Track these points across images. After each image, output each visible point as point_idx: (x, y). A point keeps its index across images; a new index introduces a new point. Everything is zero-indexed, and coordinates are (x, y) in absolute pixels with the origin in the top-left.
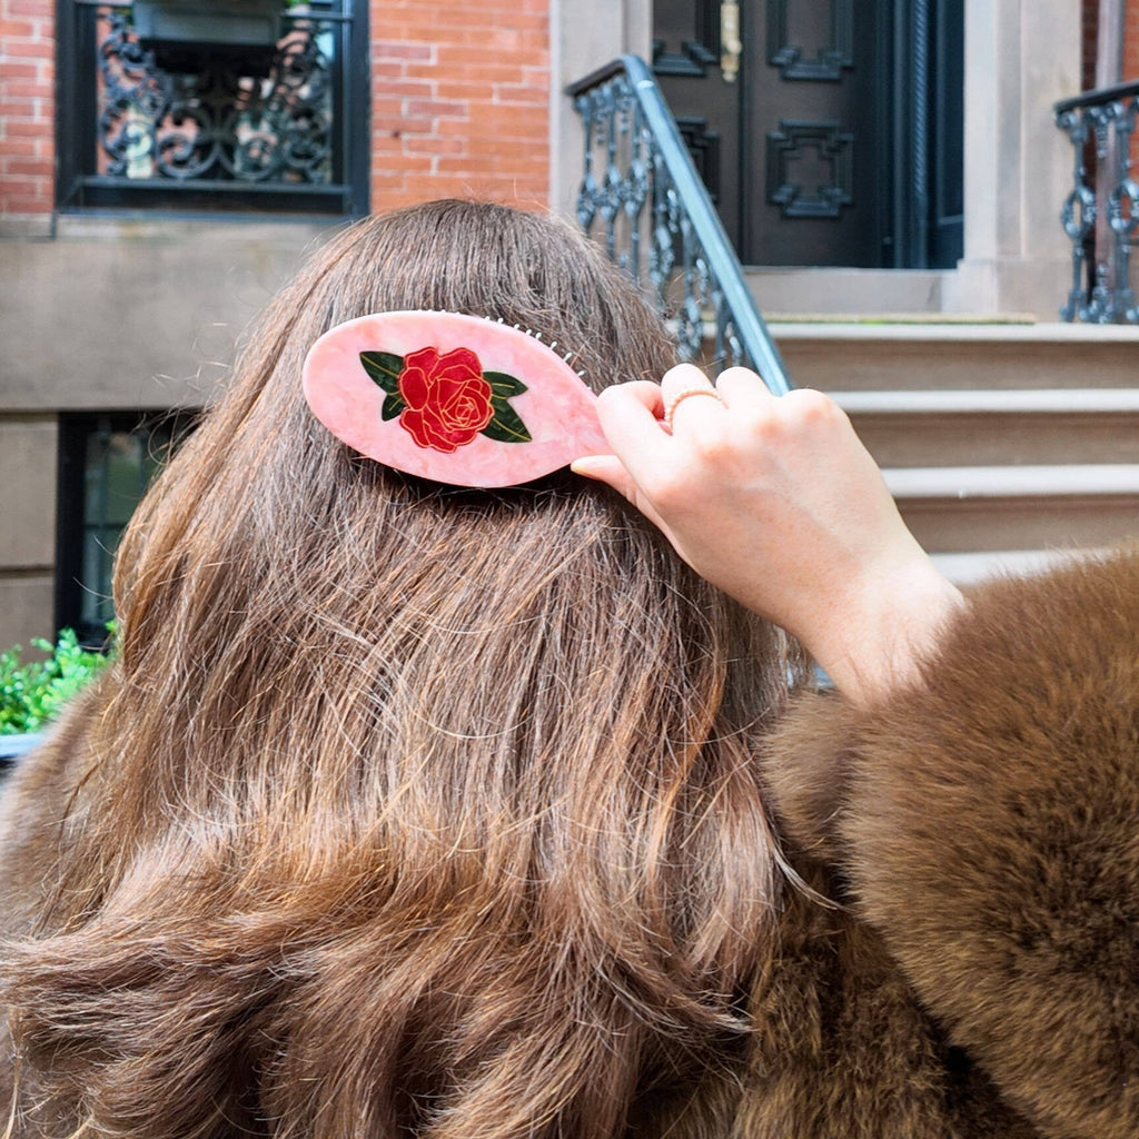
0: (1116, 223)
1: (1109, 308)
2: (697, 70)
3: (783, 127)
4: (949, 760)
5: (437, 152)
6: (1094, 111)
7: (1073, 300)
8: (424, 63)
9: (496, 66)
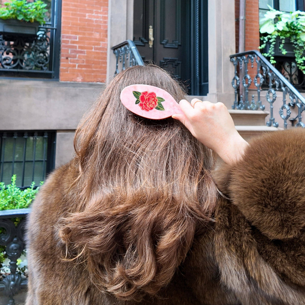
0: (245, 85)
1: (243, 106)
2: (143, 44)
3: (164, 59)
4: (250, 174)
5: (77, 63)
6: (239, 58)
7: (235, 104)
8: (75, 40)
9: (93, 42)
